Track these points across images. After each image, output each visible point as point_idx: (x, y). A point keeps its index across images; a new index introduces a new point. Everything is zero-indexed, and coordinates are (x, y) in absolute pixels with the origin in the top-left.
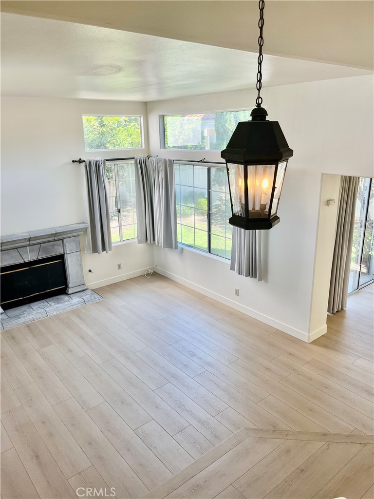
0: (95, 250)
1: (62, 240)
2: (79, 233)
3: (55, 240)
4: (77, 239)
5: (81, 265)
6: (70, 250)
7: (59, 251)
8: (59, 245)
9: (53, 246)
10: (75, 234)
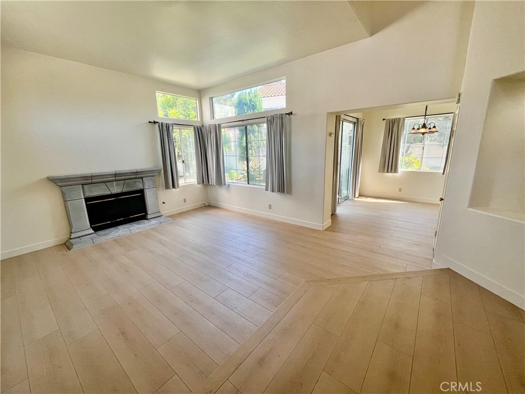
0: (167, 187)
1: (142, 178)
2: (155, 174)
3: (136, 178)
4: (153, 178)
5: (157, 198)
6: (148, 186)
7: (139, 186)
8: (140, 182)
9: (135, 182)
10: (152, 174)
